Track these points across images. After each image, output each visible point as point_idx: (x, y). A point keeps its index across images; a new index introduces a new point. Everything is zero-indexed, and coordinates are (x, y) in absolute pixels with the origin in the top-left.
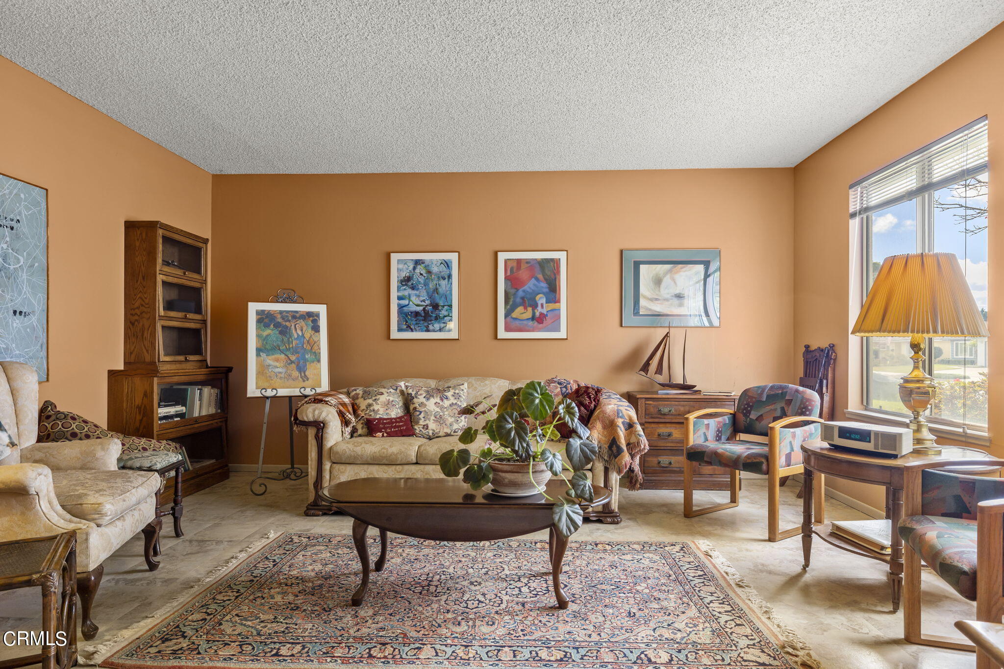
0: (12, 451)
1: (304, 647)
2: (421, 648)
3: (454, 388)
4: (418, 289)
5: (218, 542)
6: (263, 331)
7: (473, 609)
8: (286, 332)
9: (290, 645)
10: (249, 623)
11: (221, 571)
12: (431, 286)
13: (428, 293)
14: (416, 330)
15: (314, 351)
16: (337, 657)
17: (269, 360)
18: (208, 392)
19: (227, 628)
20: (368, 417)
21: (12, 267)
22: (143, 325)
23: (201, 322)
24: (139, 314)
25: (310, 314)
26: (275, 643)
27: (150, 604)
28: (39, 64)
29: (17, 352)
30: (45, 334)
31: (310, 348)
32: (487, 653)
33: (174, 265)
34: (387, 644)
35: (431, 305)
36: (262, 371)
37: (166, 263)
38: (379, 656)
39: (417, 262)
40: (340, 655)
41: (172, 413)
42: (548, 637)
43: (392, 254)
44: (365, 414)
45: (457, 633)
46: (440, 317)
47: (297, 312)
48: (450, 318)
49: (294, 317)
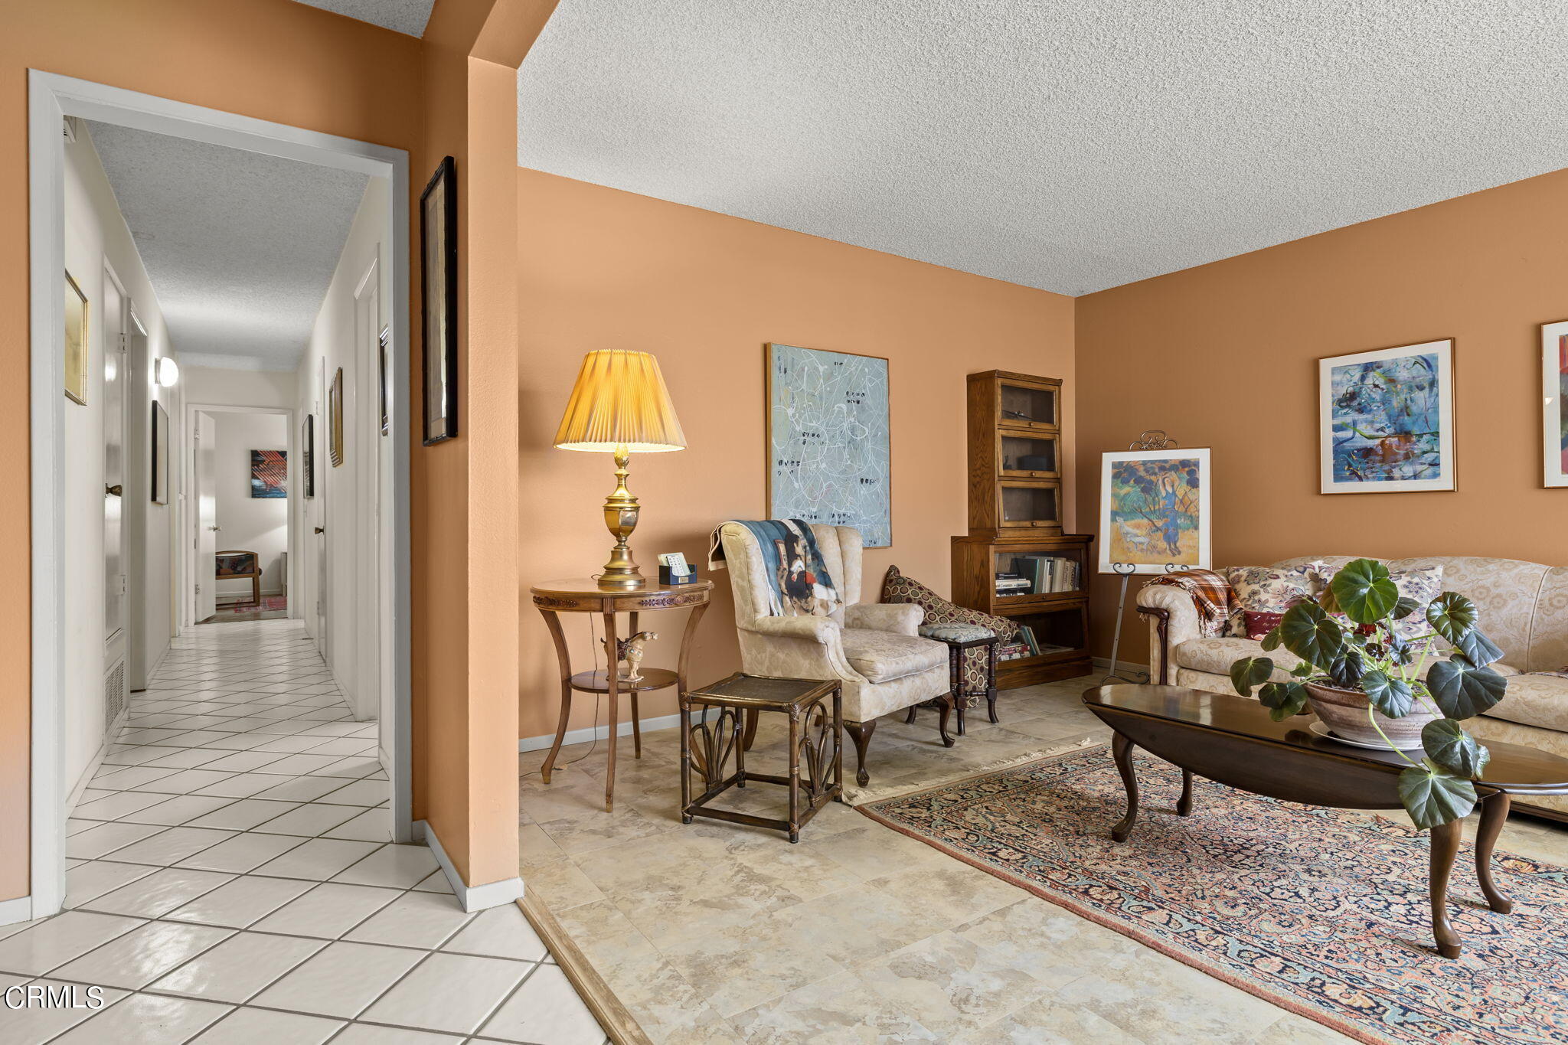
0: (838, 608)
1: (1024, 857)
2: (1154, 909)
3: (1412, 573)
4: (1371, 410)
5: (1026, 736)
6: (1121, 488)
7: (1275, 899)
8: (1151, 489)
9: (1012, 850)
10: (992, 818)
11: (1005, 765)
12: (1396, 403)
13: (1389, 417)
14: (1368, 479)
15: (1189, 514)
16: (1049, 879)
17: (1128, 527)
18: (1063, 567)
19: (969, 815)
20: (1250, 610)
21: (859, 438)
22: (984, 487)
23: (1055, 480)
24: (980, 475)
25: (1184, 464)
26: (1000, 843)
27: (925, 774)
28: (875, 242)
29: (864, 518)
30: (888, 500)
31: (1184, 510)
32: (1240, 951)
33: (1021, 416)
34: (1116, 889)
35: (1396, 434)
36: (1118, 538)
37: (1008, 415)
38: (1094, 896)
39: (1368, 368)
40: (1054, 878)
41: (1013, 587)
42: (1367, 975)
43: (1321, 361)
44: (1246, 606)
45: (1219, 914)
46: (1413, 454)
47: (1166, 461)
48: (1435, 454)
49: (1162, 469)
